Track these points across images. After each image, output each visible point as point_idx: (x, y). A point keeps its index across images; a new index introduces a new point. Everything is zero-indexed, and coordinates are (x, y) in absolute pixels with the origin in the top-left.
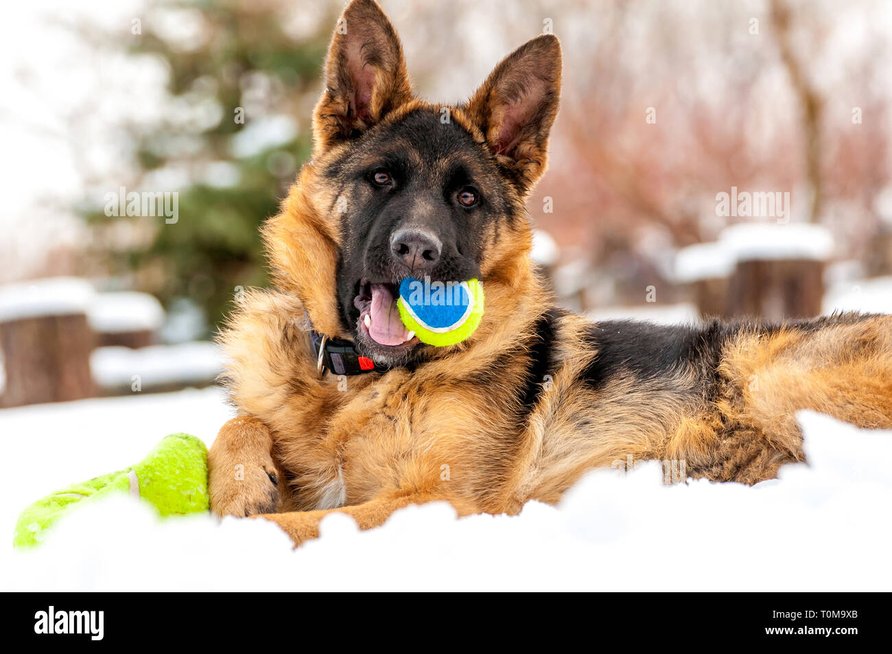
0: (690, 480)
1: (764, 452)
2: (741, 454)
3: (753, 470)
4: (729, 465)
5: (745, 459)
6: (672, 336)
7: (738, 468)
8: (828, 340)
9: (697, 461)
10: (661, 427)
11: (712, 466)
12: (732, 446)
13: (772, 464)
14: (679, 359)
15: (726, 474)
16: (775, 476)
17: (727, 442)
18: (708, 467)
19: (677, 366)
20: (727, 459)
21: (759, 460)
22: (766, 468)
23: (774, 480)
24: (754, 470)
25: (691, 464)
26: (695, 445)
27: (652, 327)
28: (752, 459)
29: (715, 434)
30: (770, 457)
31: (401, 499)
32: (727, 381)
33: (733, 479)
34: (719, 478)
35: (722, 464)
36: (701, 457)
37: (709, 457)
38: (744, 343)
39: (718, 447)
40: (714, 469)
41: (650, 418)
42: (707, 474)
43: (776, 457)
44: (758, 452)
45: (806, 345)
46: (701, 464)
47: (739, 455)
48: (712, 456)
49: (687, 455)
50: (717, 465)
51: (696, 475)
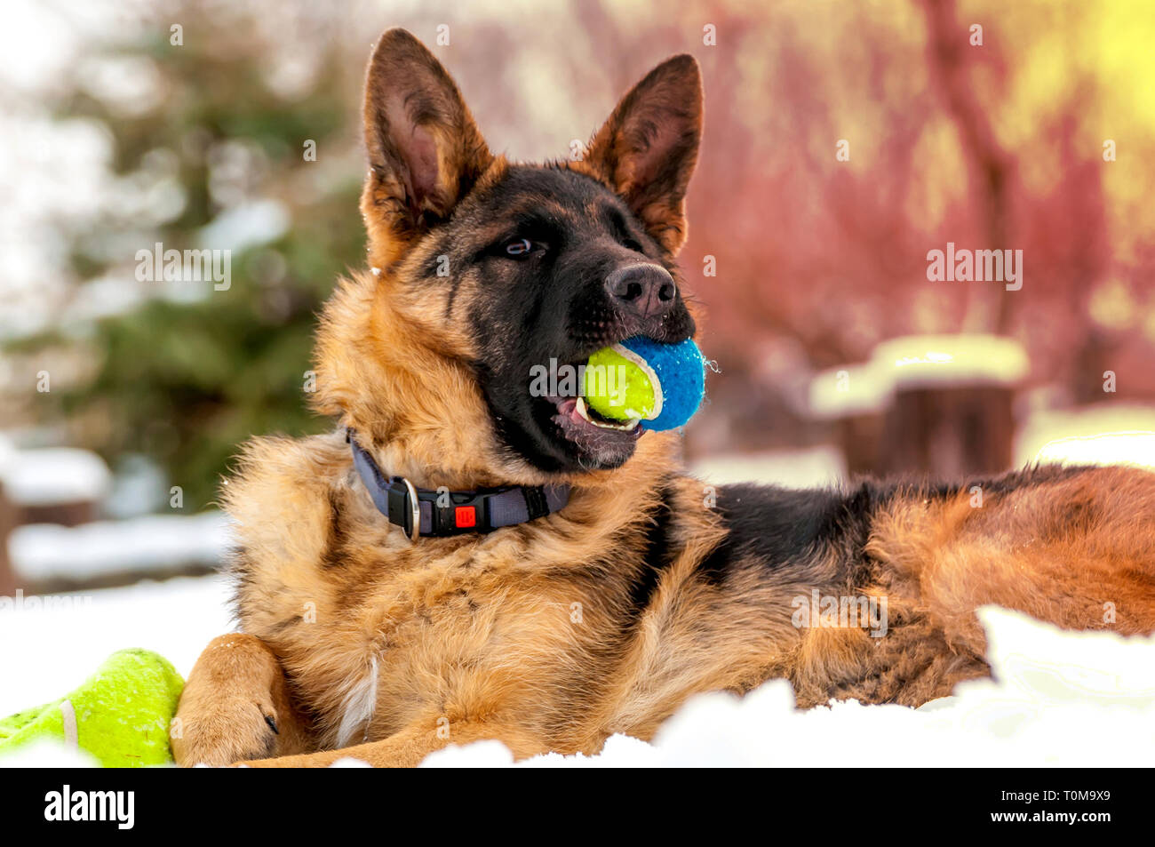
0: (832, 701)
1: (937, 662)
2: (904, 664)
3: (921, 686)
4: (888, 678)
5: (911, 669)
6: (809, 505)
7: (903, 681)
8: (1028, 507)
9: (841, 673)
10: (794, 631)
11: (863, 679)
12: (890, 651)
13: (947, 677)
14: (817, 539)
15: (884, 691)
16: (950, 694)
17: (882, 644)
18: (858, 681)
19: (815, 548)
20: (886, 669)
21: (930, 672)
22: (940, 681)
23: (949, 697)
24: (923, 686)
25: (833, 678)
26: (836, 650)
27: (781, 493)
28: (919, 671)
29: (864, 635)
30: (944, 667)
32: (881, 563)
33: (894, 700)
34: (874, 698)
35: (878, 676)
36: (849, 667)
37: (858, 666)
38: (904, 512)
39: (870, 653)
40: (867, 684)
41: (782, 622)
42: (855, 691)
43: (956, 662)
44: (929, 661)
45: (1000, 514)
46: (849, 678)
47: (902, 664)
48: (863, 666)
49: (826, 664)
50: (870, 678)
51: (841, 693)
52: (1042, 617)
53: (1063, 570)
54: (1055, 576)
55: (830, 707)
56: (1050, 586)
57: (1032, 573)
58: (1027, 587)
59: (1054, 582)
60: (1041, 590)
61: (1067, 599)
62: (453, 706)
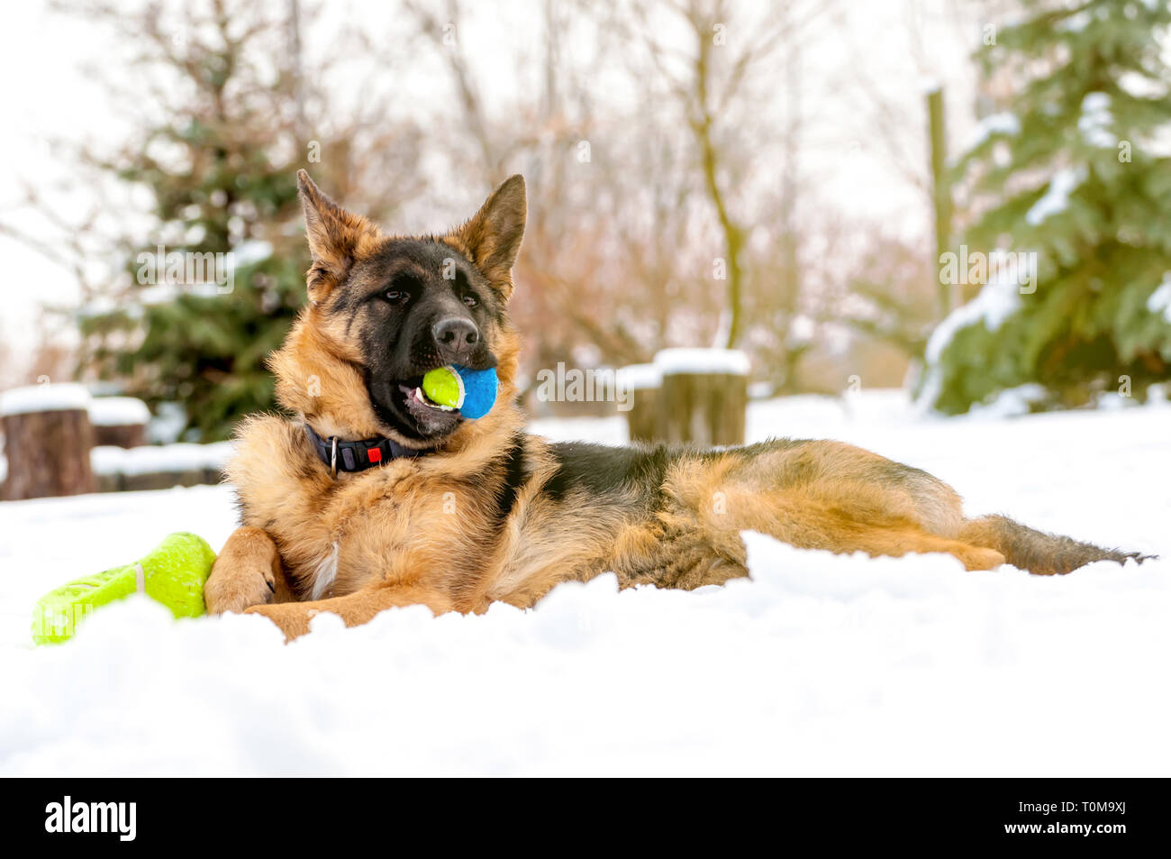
1: (704, 561)
2: (682, 561)
3: (693, 576)
4: (671, 569)
5: (686, 564)
6: (622, 455)
7: (681, 572)
9: (640, 564)
10: (609, 535)
11: (654, 569)
12: (673, 551)
13: (710, 571)
14: (625, 477)
15: (668, 577)
17: (667, 546)
18: (651, 570)
19: (624, 485)
20: (670, 563)
21: (698, 567)
22: (706, 575)
25: (634, 566)
26: (638, 549)
27: (602, 448)
28: (692, 566)
29: (656, 540)
30: (709, 565)
31: (383, 589)
32: (669, 498)
33: (674, 585)
34: (661, 583)
35: (664, 567)
36: (643, 560)
37: (651, 560)
38: (687, 466)
39: (659, 552)
40: (656, 572)
41: (600, 529)
42: (649, 576)
43: (718, 561)
44: (699, 560)
45: (751, 468)
46: (645, 567)
47: (681, 561)
48: (655, 560)
49: (630, 557)
50: (658, 568)
51: (640, 577)
52: (778, 537)
53: (792, 507)
54: (787, 510)
55: (636, 589)
56: (784, 516)
57: (772, 507)
58: (769, 516)
59: (786, 514)
60: (777, 518)
61: (794, 525)
62: (390, 576)
